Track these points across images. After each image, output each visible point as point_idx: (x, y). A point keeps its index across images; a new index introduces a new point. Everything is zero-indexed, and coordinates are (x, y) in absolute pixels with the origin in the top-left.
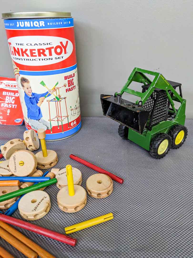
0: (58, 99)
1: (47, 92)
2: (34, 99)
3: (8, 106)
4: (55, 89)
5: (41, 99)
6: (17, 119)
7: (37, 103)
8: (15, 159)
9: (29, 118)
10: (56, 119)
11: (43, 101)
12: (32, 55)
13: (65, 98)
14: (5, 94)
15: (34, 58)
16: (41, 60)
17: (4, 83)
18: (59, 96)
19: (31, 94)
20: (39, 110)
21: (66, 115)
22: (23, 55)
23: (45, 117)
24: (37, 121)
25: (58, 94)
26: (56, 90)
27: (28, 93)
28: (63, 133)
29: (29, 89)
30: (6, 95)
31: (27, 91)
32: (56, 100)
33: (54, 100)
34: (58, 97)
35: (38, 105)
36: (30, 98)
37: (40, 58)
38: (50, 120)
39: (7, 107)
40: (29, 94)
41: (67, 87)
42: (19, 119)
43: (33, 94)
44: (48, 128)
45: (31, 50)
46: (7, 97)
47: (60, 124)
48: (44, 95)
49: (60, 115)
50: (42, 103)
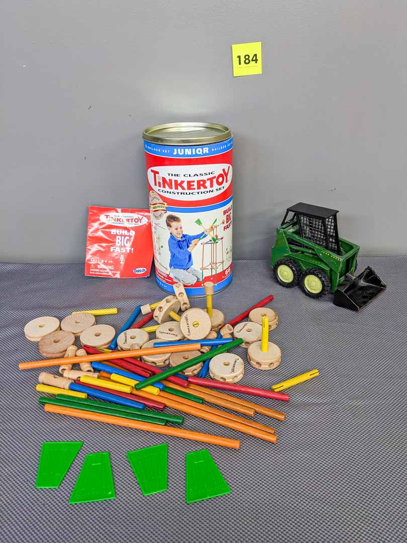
0: (215, 240)
1: (203, 233)
2: (184, 242)
3: (121, 250)
4: (212, 228)
5: (193, 242)
6: (137, 269)
7: (188, 247)
8: (187, 319)
9: (173, 267)
10: (210, 267)
11: (196, 245)
12: (189, 188)
13: (222, 238)
14: (115, 233)
15: (191, 191)
16: (200, 193)
17: (111, 216)
18: (217, 237)
19: (181, 235)
20: (190, 256)
21: (222, 261)
22: (176, 188)
23: (196, 265)
24: (185, 271)
25: (215, 234)
26: (213, 230)
27: (176, 235)
28: (216, 285)
29: (179, 230)
30: (117, 235)
31: (175, 233)
32: (213, 242)
33: (210, 242)
34: (215, 238)
35: (189, 249)
36: (179, 241)
37: (199, 191)
38: (203, 269)
39: (119, 251)
40: (178, 236)
41: (225, 224)
42: (142, 269)
43: (184, 236)
44: (198, 279)
45: (189, 182)
46: (117, 237)
47: (214, 273)
48: (198, 237)
49: (215, 262)
50: (194, 247)
